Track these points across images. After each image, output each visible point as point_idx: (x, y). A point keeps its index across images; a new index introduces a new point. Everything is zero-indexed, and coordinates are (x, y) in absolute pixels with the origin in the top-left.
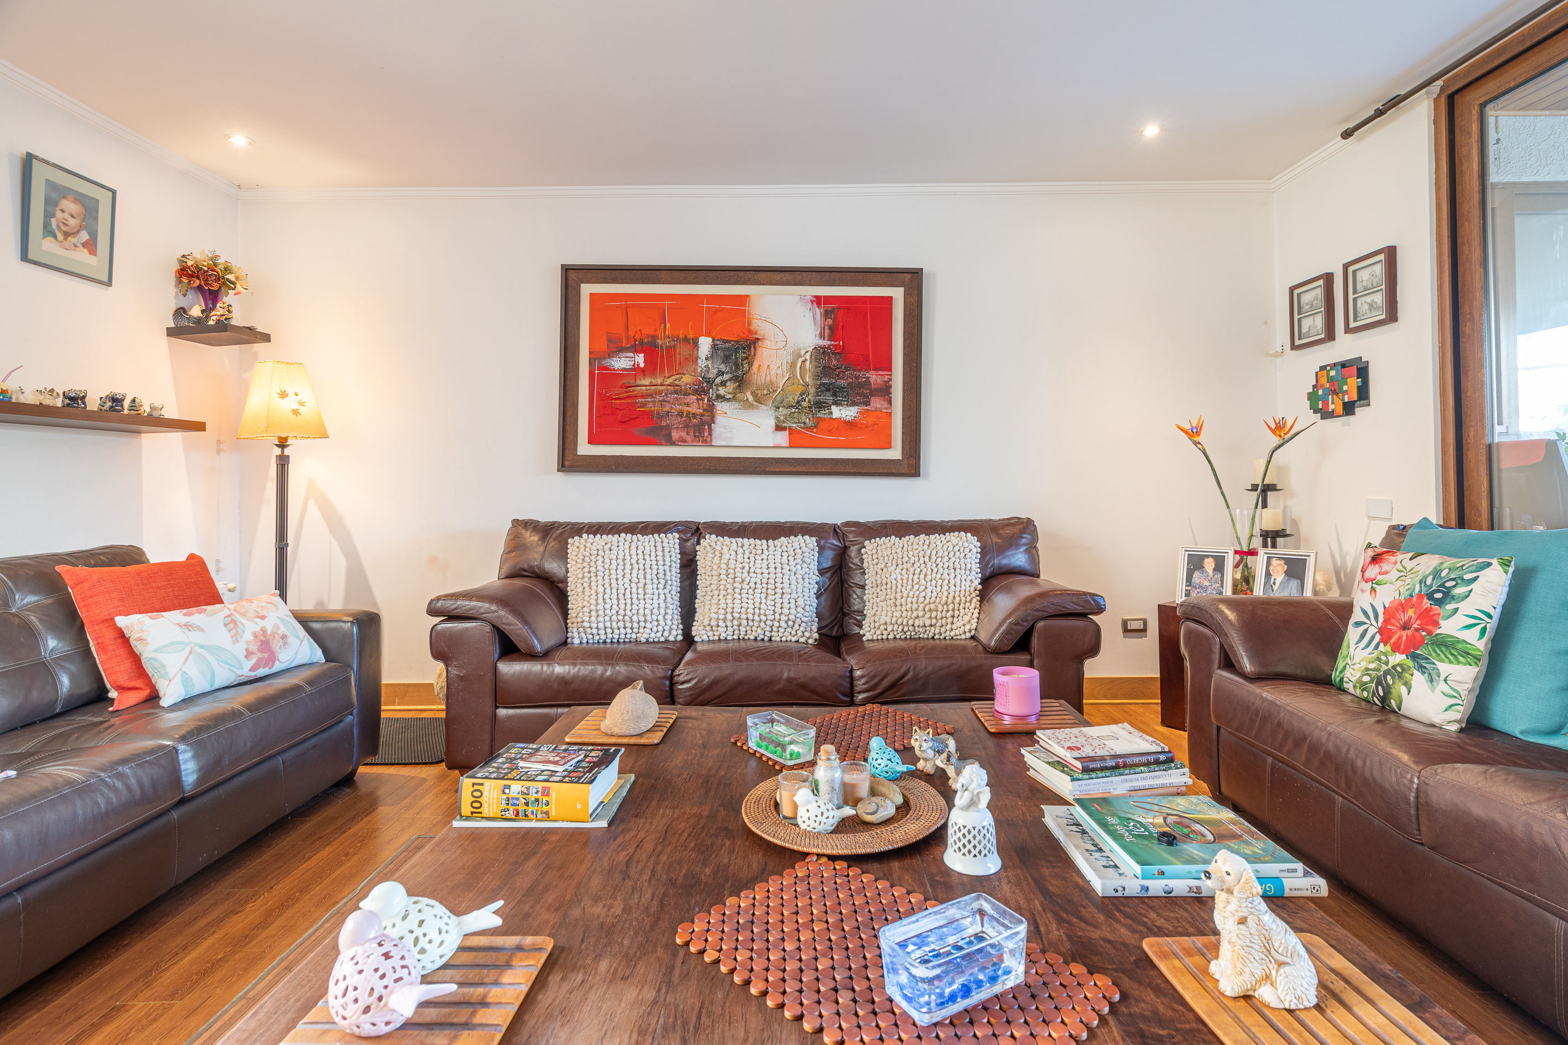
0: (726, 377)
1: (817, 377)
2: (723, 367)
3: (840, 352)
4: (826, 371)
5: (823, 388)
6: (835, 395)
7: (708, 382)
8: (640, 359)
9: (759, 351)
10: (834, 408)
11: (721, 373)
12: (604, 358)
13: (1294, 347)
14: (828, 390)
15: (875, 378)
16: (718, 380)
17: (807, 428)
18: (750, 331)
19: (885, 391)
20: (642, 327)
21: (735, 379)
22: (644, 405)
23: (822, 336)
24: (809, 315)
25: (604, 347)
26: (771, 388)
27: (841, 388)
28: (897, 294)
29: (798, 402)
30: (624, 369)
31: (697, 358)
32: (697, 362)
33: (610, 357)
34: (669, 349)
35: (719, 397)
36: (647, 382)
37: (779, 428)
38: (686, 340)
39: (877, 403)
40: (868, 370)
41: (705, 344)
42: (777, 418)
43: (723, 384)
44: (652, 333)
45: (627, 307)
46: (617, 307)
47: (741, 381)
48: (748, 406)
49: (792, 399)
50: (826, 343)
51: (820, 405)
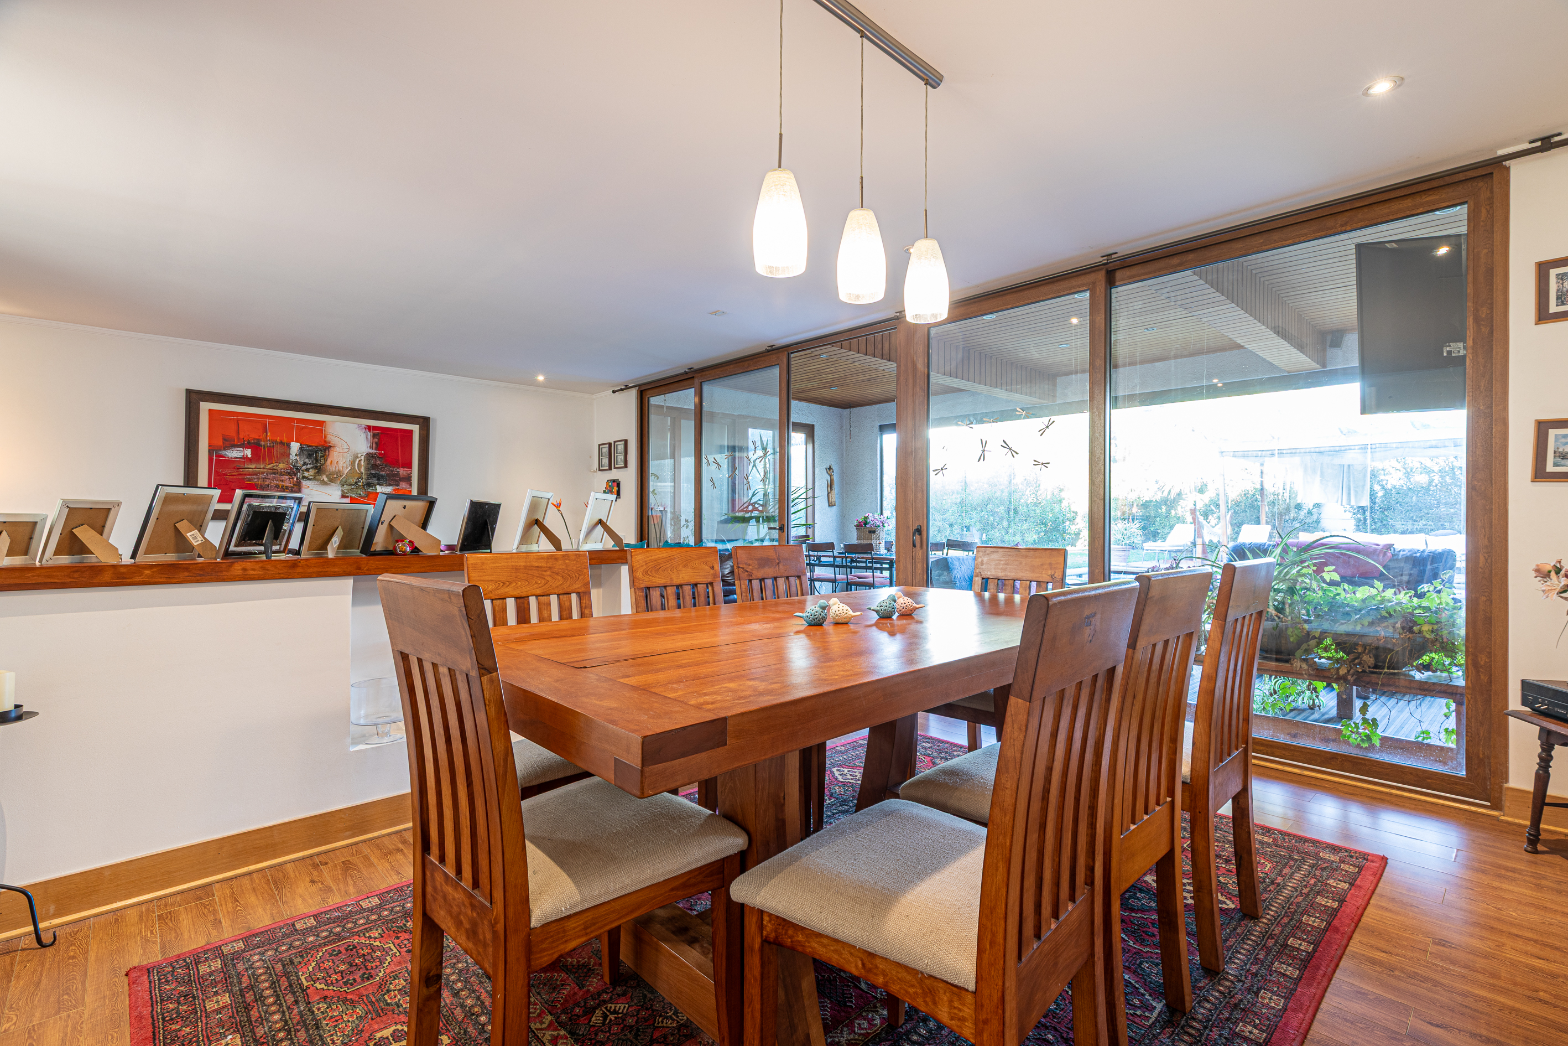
0: (309, 466)
1: (367, 469)
2: (307, 461)
3: (381, 456)
4: (374, 466)
5: (371, 476)
6: (379, 479)
7: (297, 469)
8: (248, 453)
9: (331, 453)
10: (378, 487)
11: (305, 464)
12: (221, 450)
13: (600, 470)
14: (374, 477)
15: (402, 472)
16: (304, 468)
17: (362, 497)
18: (325, 441)
19: (408, 479)
20: (249, 433)
21: (316, 468)
22: (250, 480)
23: (371, 447)
24: (363, 436)
25: (220, 443)
26: (339, 473)
27: (382, 476)
28: (415, 428)
29: (356, 483)
30: (236, 458)
31: (289, 454)
32: (289, 457)
33: (225, 449)
34: (269, 448)
35: (304, 477)
36: (253, 466)
37: (343, 496)
38: (282, 443)
39: (403, 485)
40: (399, 468)
41: (295, 447)
42: (342, 491)
43: (307, 470)
44: (257, 437)
45: (238, 420)
46: (230, 419)
47: (319, 470)
48: (323, 483)
49: (353, 481)
50: (374, 451)
51: (369, 485)
